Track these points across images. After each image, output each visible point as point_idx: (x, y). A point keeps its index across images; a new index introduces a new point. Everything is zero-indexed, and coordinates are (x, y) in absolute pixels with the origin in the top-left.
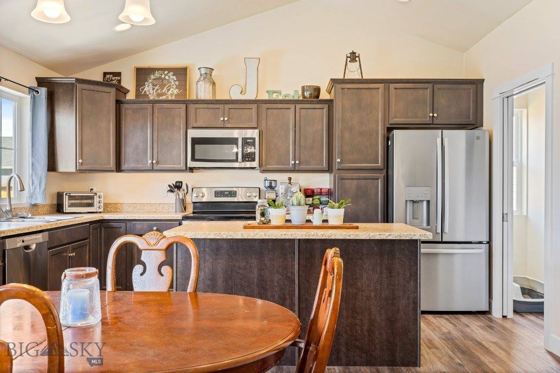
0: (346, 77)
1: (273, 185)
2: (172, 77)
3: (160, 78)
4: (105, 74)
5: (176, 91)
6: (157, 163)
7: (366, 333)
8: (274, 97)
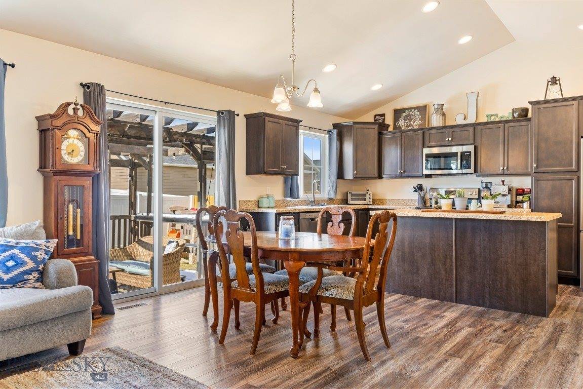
0: (547, 99)
1: (489, 186)
2: (417, 113)
3: (409, 115)
4: (376, 116)
5: (419, 122)
6: (404, 172)
7: (504, 287)
8: (492, 119)
